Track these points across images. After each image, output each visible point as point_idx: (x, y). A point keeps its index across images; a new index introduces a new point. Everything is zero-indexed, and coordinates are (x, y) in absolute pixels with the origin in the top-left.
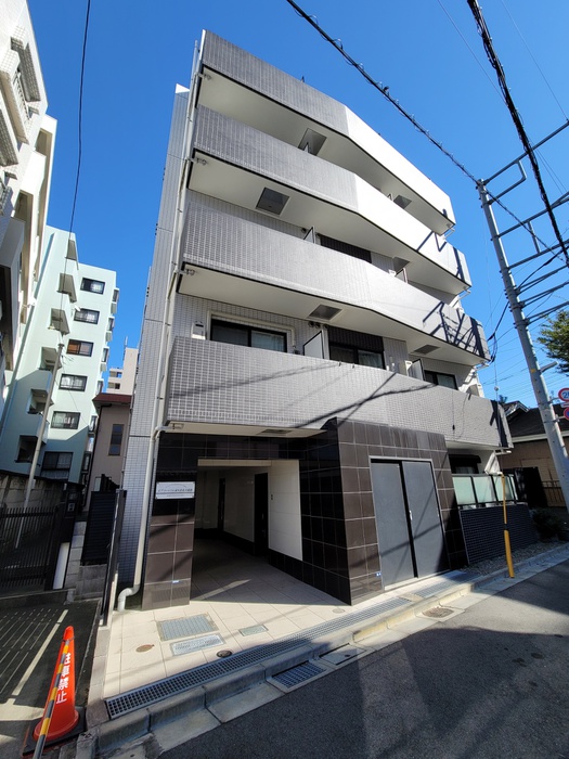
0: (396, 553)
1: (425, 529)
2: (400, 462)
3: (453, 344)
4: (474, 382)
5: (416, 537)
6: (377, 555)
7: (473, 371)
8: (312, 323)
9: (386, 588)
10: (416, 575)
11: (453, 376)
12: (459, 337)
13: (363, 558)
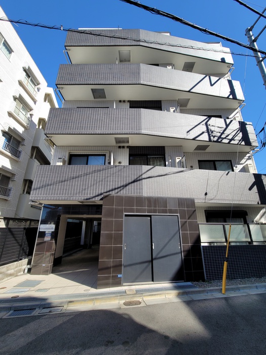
0: (138, 266)
1: (165, 254)
2: (150, 216)
3: (217, 141)
4: (249, 162)
5: (155, 259)
6: (121, 265)
7: (248, 155)
8: (120, 147)
9: (124, 284)
10: (153, 281)
11: (231, 161)
12: (223, 136)
13: (109, 266)
